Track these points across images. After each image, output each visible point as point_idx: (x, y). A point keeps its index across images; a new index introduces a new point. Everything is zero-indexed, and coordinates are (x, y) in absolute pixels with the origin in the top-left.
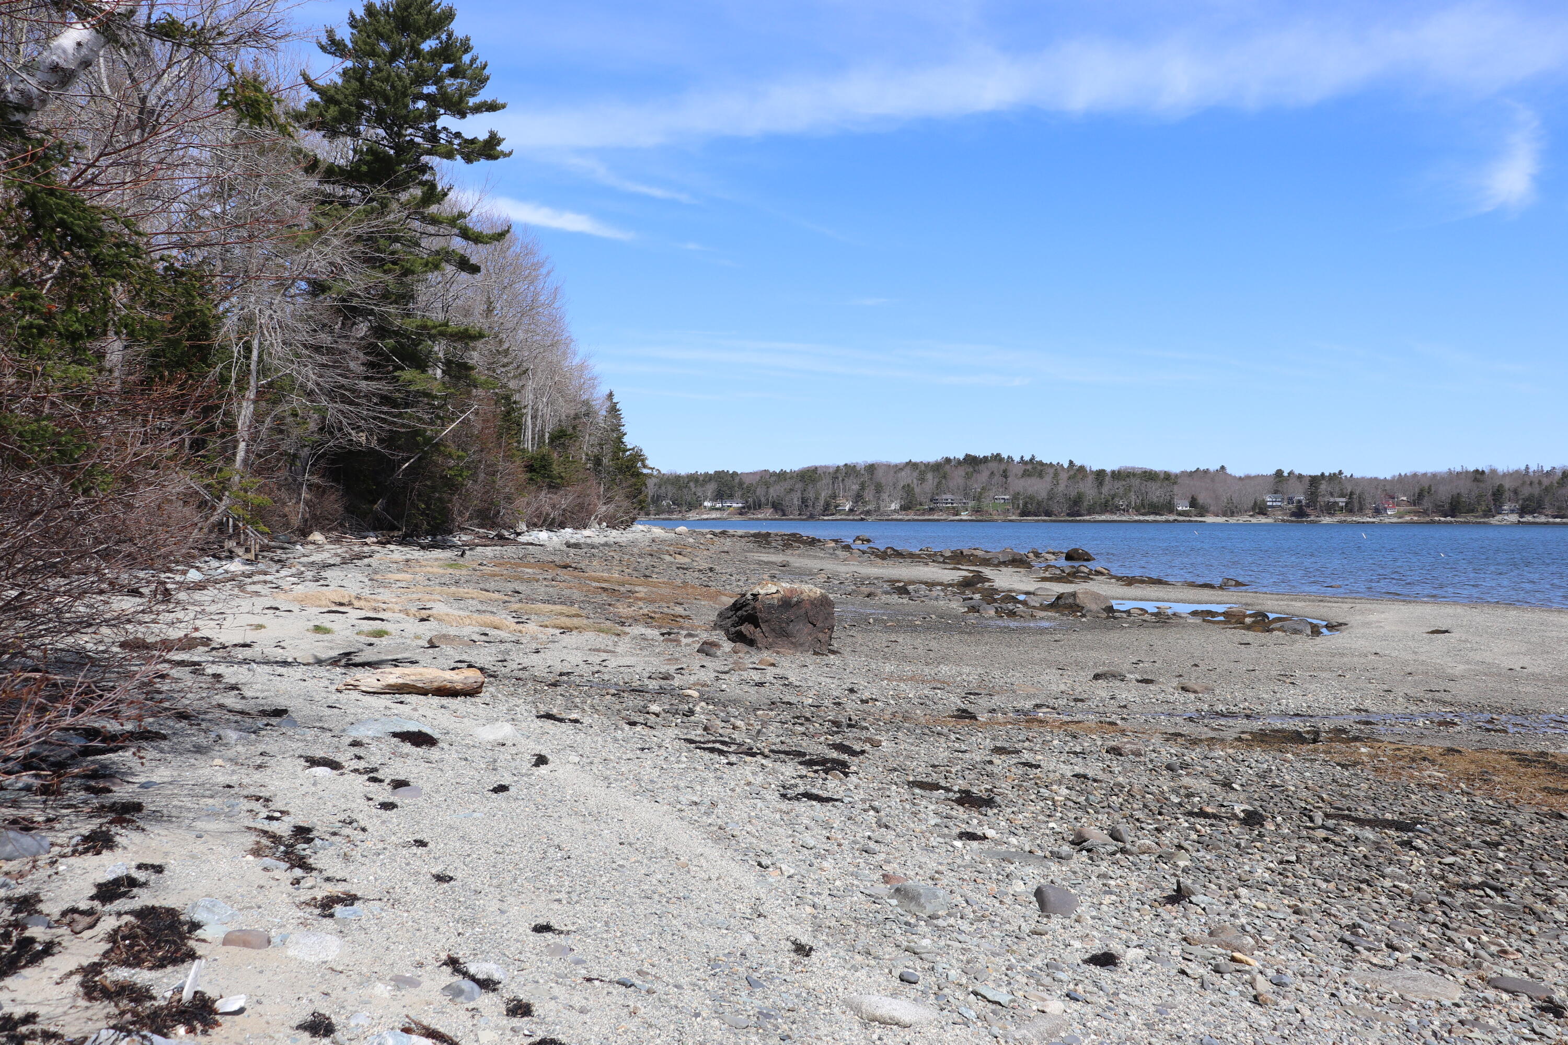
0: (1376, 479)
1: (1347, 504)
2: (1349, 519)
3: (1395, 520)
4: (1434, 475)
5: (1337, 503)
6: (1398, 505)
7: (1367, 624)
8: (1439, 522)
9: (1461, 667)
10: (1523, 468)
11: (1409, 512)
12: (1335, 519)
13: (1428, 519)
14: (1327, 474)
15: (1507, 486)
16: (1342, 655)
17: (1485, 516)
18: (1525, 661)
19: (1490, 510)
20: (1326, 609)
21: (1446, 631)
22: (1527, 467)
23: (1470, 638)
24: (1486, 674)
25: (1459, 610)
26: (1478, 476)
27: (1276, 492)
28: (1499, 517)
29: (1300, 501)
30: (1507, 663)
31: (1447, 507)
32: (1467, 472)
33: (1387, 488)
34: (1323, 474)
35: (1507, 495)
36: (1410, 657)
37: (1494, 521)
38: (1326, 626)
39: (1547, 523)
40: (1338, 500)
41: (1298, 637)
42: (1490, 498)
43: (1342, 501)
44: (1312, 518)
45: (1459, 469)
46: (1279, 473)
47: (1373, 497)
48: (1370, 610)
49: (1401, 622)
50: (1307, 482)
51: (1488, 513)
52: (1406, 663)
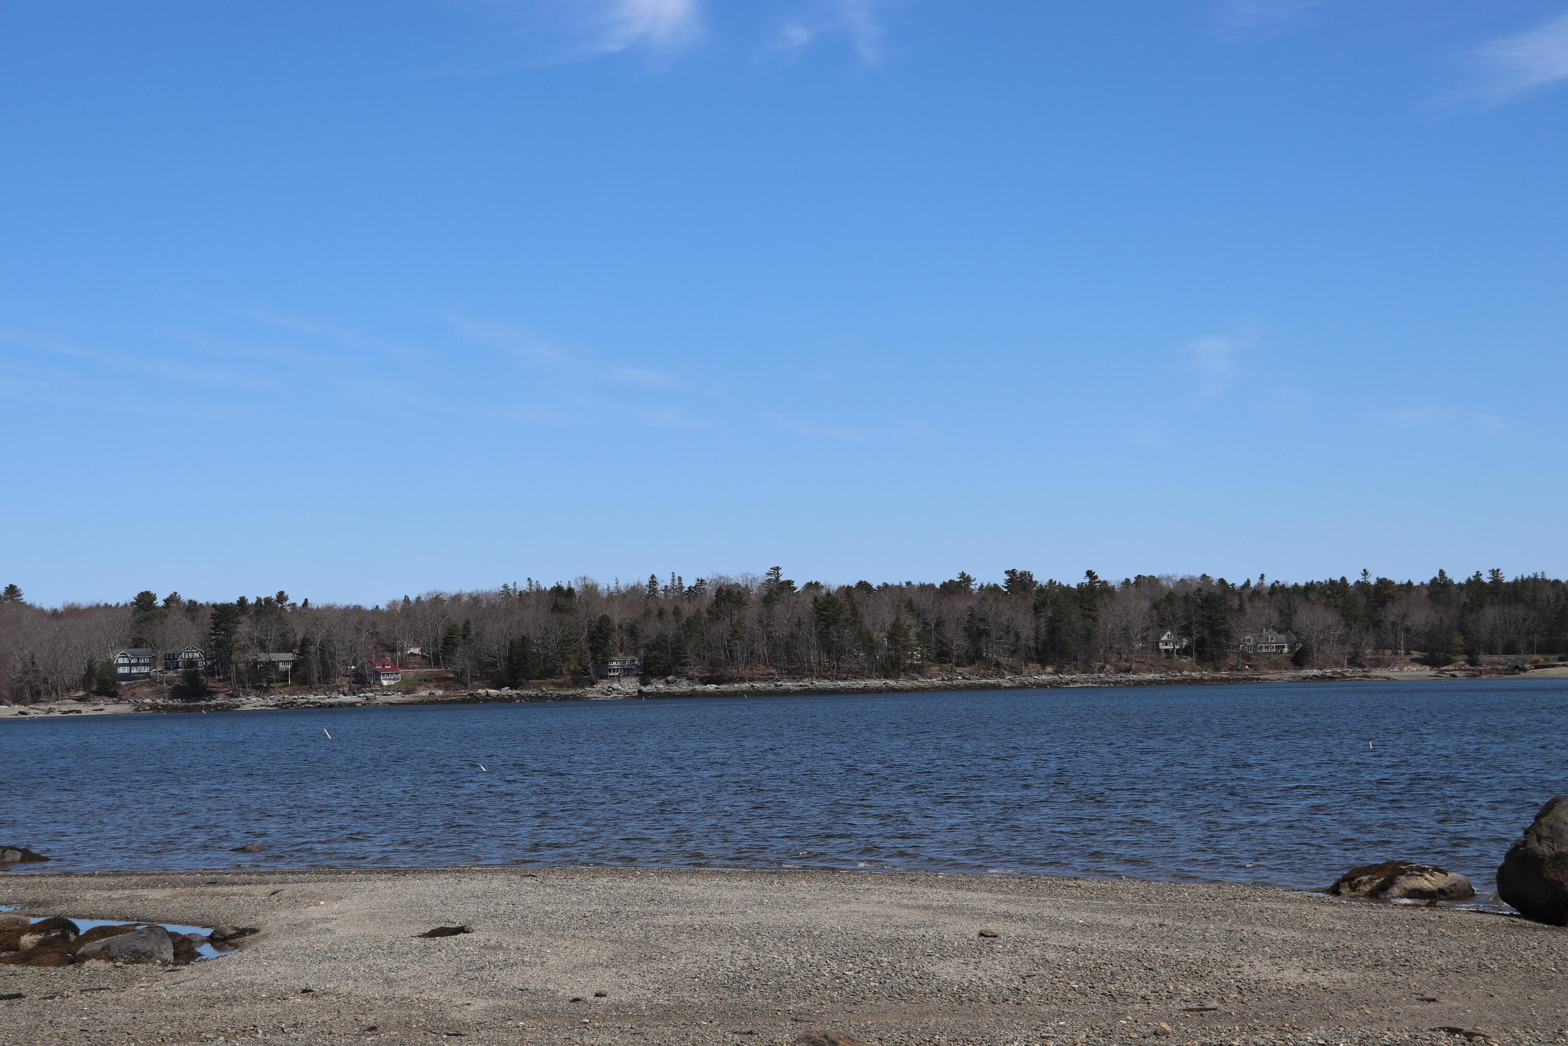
0: (358, 609)
1: (295, 665)
2: (300, 698)
3: (397, 698)
4: (475, 599)
5: (273, 664)
6: (404, 664)
7: (299, 928)
8: (487, 699)
9: (480, 1004)
10: (645, 582)
11: (425, 681)
12: (271, 700)
13: (464, 693)
14: (252, 600)
15: (616, 620)
16: (231, 1001)
17: (577, 683)
18: (605, 979)
19: (585, 670)
20: (215, 902)
21: (461, 930)
22: (653, 581)
23: (507, 940)
24: (526, 1016)
25: (498, 883)
26: (561, 601)
27: (137, 643)
28: (603, 685)
29: (191, 663)
30: (569, 987)
31: (501, 666)
32: (540, 592)
33: (381, 628)
34: (242, 601)
35: (616, 638)
36: (376, 991)
37: (593, 692)
38: (212, 940)
39: (692, 695)
40: (275, 657)
41: (142, 967)
42: (586, 646)
43: (284, 660)
44: (220, 699)
45: (523, 586)
46: (145, 600)
47: (352, 649)
48: (312, 895)
49: (372, 917)
50: (208, 620)
51: (582, 678)
52: (366, 1006)
